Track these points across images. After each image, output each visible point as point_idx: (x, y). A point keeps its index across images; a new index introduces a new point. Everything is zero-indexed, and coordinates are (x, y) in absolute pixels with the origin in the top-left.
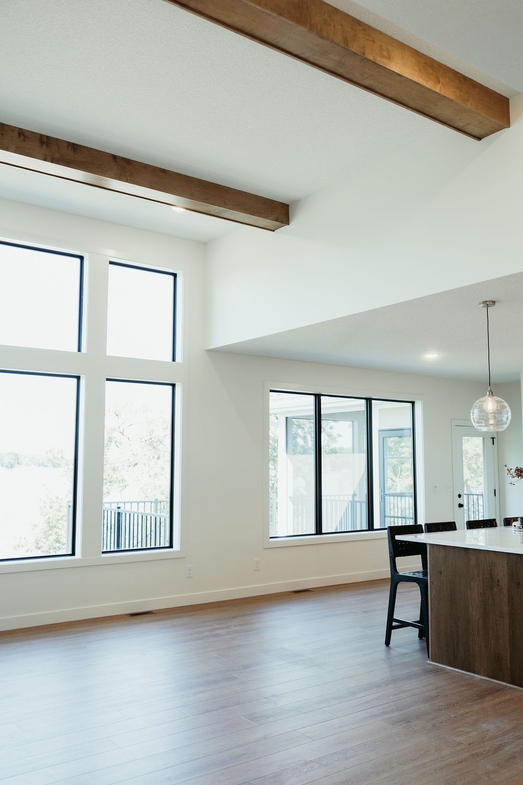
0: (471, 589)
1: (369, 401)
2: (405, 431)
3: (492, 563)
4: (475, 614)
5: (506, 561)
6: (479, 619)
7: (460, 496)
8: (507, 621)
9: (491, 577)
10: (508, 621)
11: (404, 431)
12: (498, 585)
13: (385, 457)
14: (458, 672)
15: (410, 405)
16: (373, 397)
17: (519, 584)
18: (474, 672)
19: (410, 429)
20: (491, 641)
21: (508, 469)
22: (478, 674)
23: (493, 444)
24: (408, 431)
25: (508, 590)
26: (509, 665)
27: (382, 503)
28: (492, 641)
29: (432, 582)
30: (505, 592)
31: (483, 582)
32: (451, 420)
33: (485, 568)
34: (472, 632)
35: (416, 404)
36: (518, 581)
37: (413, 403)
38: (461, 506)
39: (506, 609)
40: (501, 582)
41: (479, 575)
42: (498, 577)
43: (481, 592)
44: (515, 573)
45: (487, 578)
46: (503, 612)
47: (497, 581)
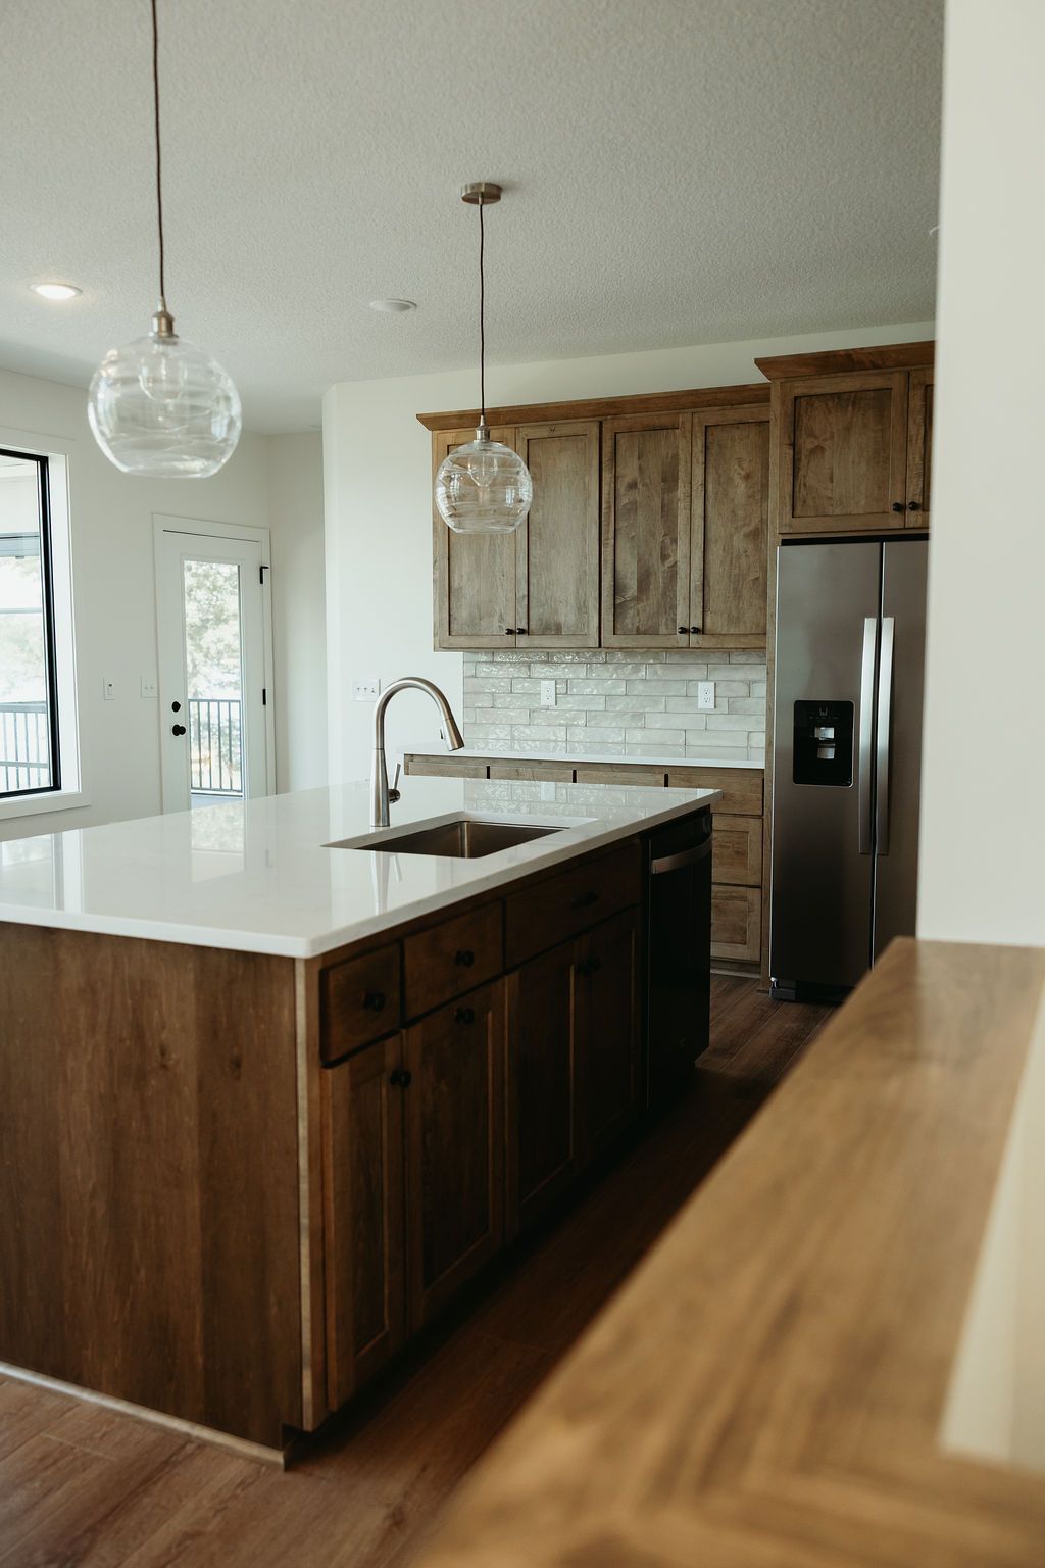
0: (65, 1080)
3: (141, 982)
4: (82, 1170)
5: (191, 976)
6: (94, 1188)
7: (176, 707)
8: (194, 1199)
9: (139, 1034)
10: (197, 1202)
12: (164, 1066)
14: (22, 1383)
15: (33, 467)
17: (237, 1064)
18: (77, 1380)
20: (138, 1270)
22: (94, 1386)
23: (262, 582)
25: (200, 1087)
26: (200, 1360)
28: (143, 1272)
30: (189, 1091)
31: (110, 1054)
32: (152, 514)
33: (117, 1000)
34: (71, 1240)
35: (50, 464)
36: (235, 1051)
37: (43, 462)
38: (178, 730)
39: (190, 1155)
40: (174, 1056)
41: (92, 1029)
42: (164, 1036)
43: (102, 1091)
44: (224, 1020)
45: (122, 1040)
46: (182, 1168)
47: (158, 1052)
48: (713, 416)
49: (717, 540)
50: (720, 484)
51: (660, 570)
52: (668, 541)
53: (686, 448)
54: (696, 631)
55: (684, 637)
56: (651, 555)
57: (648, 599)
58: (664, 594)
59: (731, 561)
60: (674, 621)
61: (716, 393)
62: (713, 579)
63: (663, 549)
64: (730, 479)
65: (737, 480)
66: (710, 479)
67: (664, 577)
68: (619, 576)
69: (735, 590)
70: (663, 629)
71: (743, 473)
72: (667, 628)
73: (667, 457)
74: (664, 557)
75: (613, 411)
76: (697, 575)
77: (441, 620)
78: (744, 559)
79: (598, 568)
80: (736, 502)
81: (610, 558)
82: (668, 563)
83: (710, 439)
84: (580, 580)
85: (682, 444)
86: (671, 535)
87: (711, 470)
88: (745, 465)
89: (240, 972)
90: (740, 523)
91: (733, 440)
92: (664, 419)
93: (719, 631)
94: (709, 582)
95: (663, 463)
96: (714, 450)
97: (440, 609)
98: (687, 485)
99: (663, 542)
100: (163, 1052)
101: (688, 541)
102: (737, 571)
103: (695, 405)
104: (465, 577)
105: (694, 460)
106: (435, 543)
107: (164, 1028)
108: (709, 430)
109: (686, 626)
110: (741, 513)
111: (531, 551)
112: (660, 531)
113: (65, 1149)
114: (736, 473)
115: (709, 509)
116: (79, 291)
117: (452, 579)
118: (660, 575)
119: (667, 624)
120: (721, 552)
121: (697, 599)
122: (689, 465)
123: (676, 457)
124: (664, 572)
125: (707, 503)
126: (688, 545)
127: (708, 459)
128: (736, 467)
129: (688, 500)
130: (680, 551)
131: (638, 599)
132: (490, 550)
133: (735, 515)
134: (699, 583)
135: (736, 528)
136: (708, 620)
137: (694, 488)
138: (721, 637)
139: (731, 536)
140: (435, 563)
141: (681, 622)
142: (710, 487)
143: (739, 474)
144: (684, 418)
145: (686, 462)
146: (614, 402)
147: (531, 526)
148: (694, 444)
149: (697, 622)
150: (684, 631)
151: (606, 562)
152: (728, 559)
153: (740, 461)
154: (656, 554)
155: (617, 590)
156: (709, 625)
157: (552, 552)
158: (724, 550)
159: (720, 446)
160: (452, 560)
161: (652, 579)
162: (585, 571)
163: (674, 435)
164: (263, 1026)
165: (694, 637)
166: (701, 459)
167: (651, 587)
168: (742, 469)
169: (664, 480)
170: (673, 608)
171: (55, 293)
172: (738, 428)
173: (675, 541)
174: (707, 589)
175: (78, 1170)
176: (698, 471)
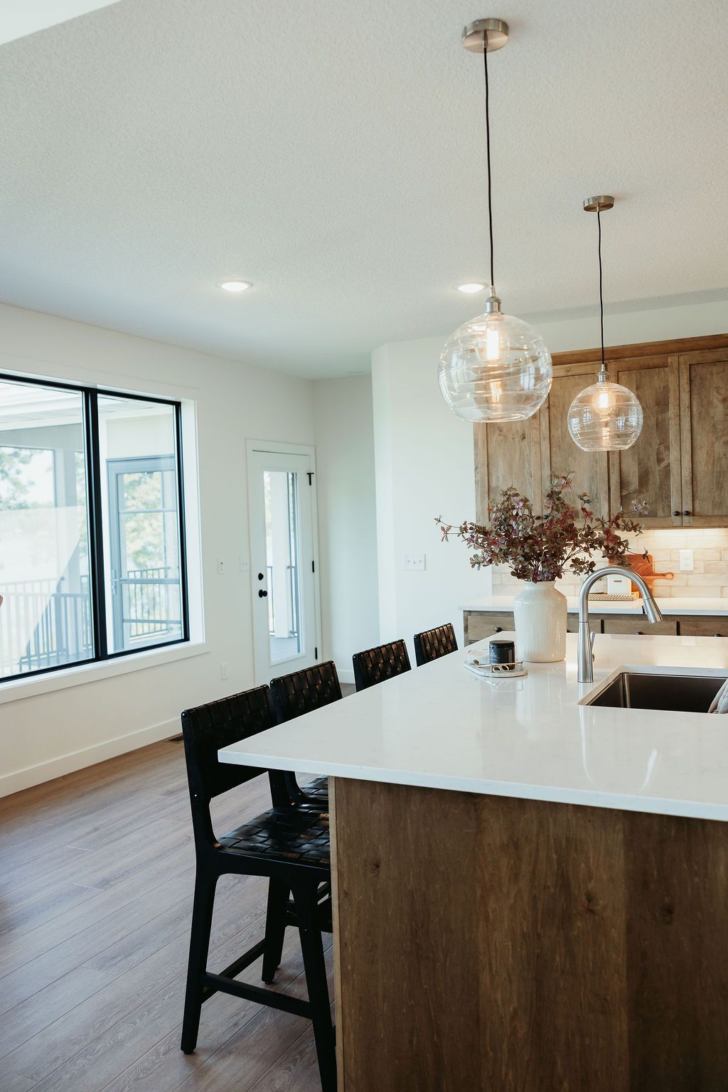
0: (487, 918)
1: (91, 395)
2: (162, 461)
3: (568, 839)
4: (503, 997)
5: (621, 836)
6: (515, 1011)
7: (261, 577)
8: (621, 1026)
9: (564, 883)
10: (625, 1028)
11: (158, 461)
12: (592, 911)
13: (120, 511)
15: (171, 409)
16: (100, 387)
17: (669, 910)
19: (172, 457)
20: (561, 1083)
21: (443, 529)
23: (310, 484)
24: (169, 460)
25: (629, 928)
27: (118, 597)
28: (566, 1085)
29: (346, 894)
30: (617, 933)
31: (534, 899)
32: (246, 439)
33: (542, 854)
34: (491, 1054)
35: (183, 407)
36: (667, 900)
37: (178, 405)
38: (262, 594)
39: (618, 987)
40: (601, 902)
41: (515, 877)
42: (591, 886)
43: (525, 930)
44: (655, 873)
45: (546, 887)
46: (608, 998)
47: (584, 898)
48: (696, 356)
49: (702, 447)
50: (703, 406)
51: (656, 470)
52: (662, 448)
53: (675, 381)
54: (688, 513)
55: (678, 518)
56: (649, 459)
57: (647, 491)
58: (661, 488)
59: (714, 462)
60: (669, 506)
61: (697, 341)
62: (699, 476)
63: (658, 454)
64: (710, 403)
65: (716, 402)
66: (695, 403)
67: (660, 475)
68: (624, 475)
69: (718, 483)
70: (660, 513)
71: (720, 398)
72: (664, 512)
73: (660, 388)
74: (659, 461)
75: (615, 356)
76: (686, 473)
77: (483, 509)
78: (724, 461)
79: (607, 470)
80: (716, 419)
81: (617, 462)
82: (663, 465)
83: (693, 374)
84: (592, 479)
85: (672, 379)
86: (665, 443)
87: (695, 396)
88: (723, 391)
89: (673, 833)
90: (720, 434)
91: (712, 374)
92: (656, 360)
93: (706, 513)
94: (696, 478)
95: (656, 393)
96: (697, 382)
97: (482, 502)
98: (677, 408)
99: (658, 449)
100: (590, 898)
101: (678, 448)
102: (718, 469)
103: (680, 351)
104: (501, 479)
105: (681, 389)
106: (476, 455)
107: (590, 878)
108: (692, 367)
109: (680, 511)
110: (720, 427)
111: (553, 459)
112: (656, 441)
113: (485, 978)
114: (716, 399)
115: (695, 424)
116: (252, 285)
117: (490, 480)
118: (657, 473)
119: (663, 509)
120: (705, 456)
121: (687, 491)
122: (678, 393)
123: (666, 388)
124: (660, 471)
125: (693, 421)
126: (679, 451)
127: (692, 388)
128: (715, 393)
129: (677, 418)
130: (673, 456)
131: (640, 492)
132: (520, 459)
133: (716, 428)
134: (689, 479)
135: (717, 438)
136: (697, 505)
137: (682, 409)
138: (708, 518)
139: (713, 444)
140: (476, 468)
141: (674, 508)
142: (695, 409)
143: (718, 398)
144: (672, 359)
145: (675, 391)
146: (617, 350)
147: (552, 440)
148: (681, 377)
149: (690, 509)
150: (677, 514)
151: (613, 465)
152: (711, 461)
153: (718, 389)
154: (653, 458)
155: (623, 484)
156: (697, 509)
157: (570, 459)
158: (707, 454)
159: (701, 378)
160: (490, 466)
161: (651, 476)
162: (596, 472)
163: (665, 372)
164: (696, 880)
165: (686, 518)
166: (687, 388)
167: (650, 482)
168: (720, 395)
169: (658, 404)
170: (668, 497)
171: (235, 287)
172: (715, 365)
173: (667, 448)
174: (695, 483)
175: (499, 996)
176: (685, 397)
